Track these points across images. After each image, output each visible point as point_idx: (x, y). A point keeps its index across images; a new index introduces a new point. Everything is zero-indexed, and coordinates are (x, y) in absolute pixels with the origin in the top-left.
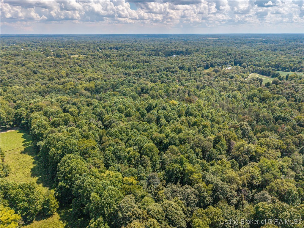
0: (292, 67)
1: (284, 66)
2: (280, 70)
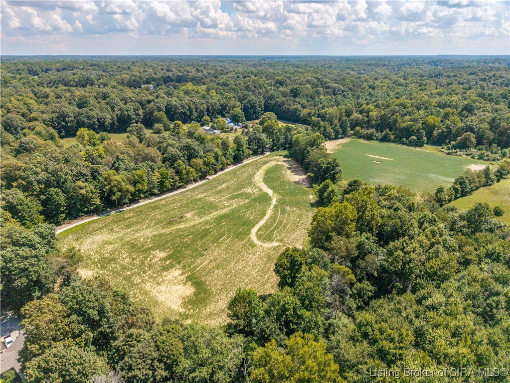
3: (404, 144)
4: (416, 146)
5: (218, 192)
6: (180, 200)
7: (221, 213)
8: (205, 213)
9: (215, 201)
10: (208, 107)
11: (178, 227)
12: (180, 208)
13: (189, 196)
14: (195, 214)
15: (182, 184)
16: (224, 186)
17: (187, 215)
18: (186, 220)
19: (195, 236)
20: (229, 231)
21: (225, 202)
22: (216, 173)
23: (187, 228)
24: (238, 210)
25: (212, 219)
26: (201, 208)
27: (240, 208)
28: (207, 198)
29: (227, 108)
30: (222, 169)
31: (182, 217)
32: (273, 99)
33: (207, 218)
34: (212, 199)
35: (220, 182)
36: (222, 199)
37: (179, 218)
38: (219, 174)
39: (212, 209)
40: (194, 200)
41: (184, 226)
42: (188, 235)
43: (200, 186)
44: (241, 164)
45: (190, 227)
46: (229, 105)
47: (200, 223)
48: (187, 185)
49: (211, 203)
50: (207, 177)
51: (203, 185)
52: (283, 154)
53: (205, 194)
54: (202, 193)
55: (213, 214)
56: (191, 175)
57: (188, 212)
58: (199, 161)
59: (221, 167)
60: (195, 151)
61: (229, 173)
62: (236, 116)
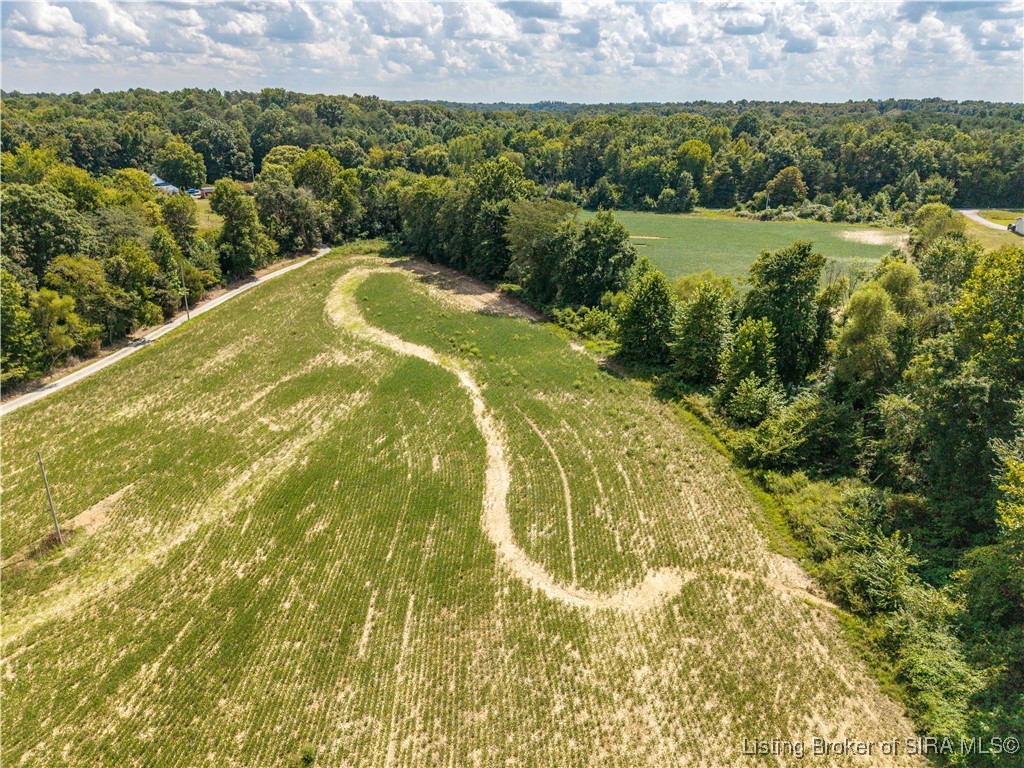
0: (703, 162)
1: (636, 159)
2: (616, 196)
3: (647, 209)
4: (677, 211)
5: (212, 384)
6: (24, 446)
7: (271, 474)
8: (185, 490)
9: (210, 423)
10: (77, 141)
11: (40, 618)
12: (29, 491)
13: (68, 421)
14: (130, 508)
15: (18, 372)
16: (225, 355)
17: (82, 519)
18: (87, 554)
19: (176, 660)
20: (374, 562)
21: (265, 420)
22: (168, 315)
23: (104, 611)
24: (347, 444)
25: (240, 516)
26: (158, 467)
27: (349, 434)
28: (169, 415)
29: (142, 148)
30: (190, 302)
31: (53, 542)
32: (274, 130)
33: (208, 518)
34: (196, 415)
35: (200, 344)
36: (243, 407)
37: (32, 555)
38: (181, 319)
39: (216, 460)
40: (100, 434)
41: (76, 598)
42: (128, 668)
43: (113, 370)
44: (252, 284)
45: (125, 599)
46: (148, 141)
47: (177, 558)
48: (48, 373)
49: (199, 434)
50: (136, 335)
51: (125, 365)
52: (378, 248)
53: (149, 398)
54: (130, 398)
55: (232, 485)
56: (61, 329)
57: (87, 503)
58: (91, 270)
59: (184, 292)
60: (60, 231)
61: (221, 313)
62: (178, 163)
